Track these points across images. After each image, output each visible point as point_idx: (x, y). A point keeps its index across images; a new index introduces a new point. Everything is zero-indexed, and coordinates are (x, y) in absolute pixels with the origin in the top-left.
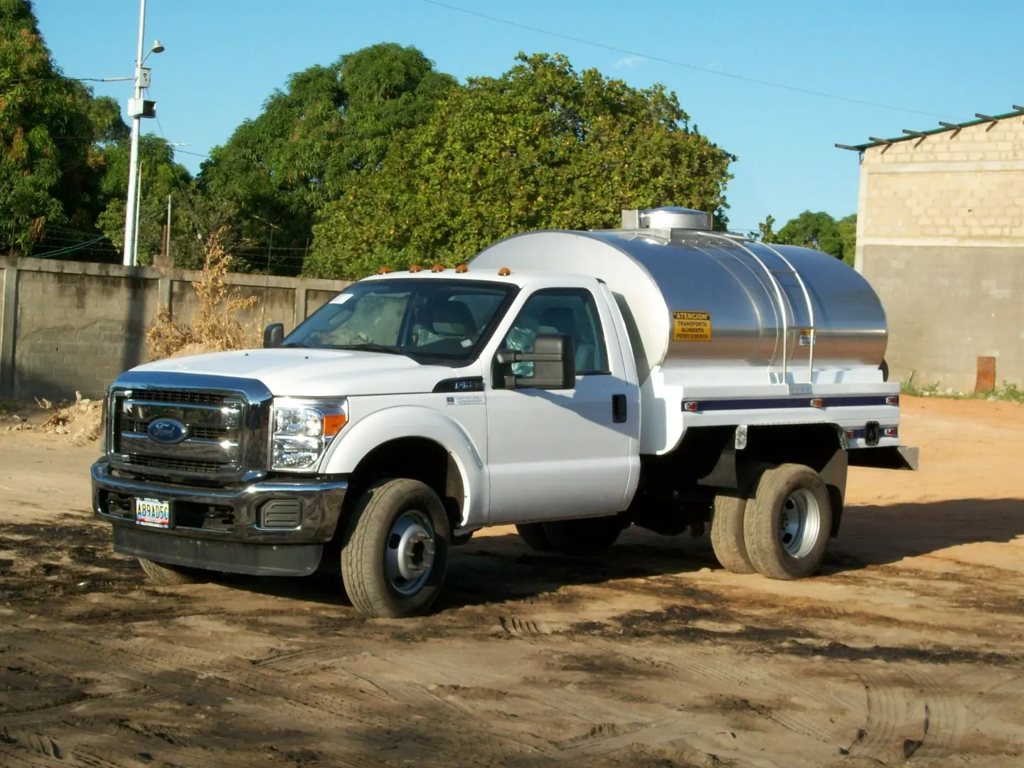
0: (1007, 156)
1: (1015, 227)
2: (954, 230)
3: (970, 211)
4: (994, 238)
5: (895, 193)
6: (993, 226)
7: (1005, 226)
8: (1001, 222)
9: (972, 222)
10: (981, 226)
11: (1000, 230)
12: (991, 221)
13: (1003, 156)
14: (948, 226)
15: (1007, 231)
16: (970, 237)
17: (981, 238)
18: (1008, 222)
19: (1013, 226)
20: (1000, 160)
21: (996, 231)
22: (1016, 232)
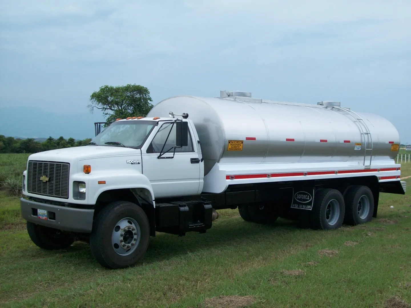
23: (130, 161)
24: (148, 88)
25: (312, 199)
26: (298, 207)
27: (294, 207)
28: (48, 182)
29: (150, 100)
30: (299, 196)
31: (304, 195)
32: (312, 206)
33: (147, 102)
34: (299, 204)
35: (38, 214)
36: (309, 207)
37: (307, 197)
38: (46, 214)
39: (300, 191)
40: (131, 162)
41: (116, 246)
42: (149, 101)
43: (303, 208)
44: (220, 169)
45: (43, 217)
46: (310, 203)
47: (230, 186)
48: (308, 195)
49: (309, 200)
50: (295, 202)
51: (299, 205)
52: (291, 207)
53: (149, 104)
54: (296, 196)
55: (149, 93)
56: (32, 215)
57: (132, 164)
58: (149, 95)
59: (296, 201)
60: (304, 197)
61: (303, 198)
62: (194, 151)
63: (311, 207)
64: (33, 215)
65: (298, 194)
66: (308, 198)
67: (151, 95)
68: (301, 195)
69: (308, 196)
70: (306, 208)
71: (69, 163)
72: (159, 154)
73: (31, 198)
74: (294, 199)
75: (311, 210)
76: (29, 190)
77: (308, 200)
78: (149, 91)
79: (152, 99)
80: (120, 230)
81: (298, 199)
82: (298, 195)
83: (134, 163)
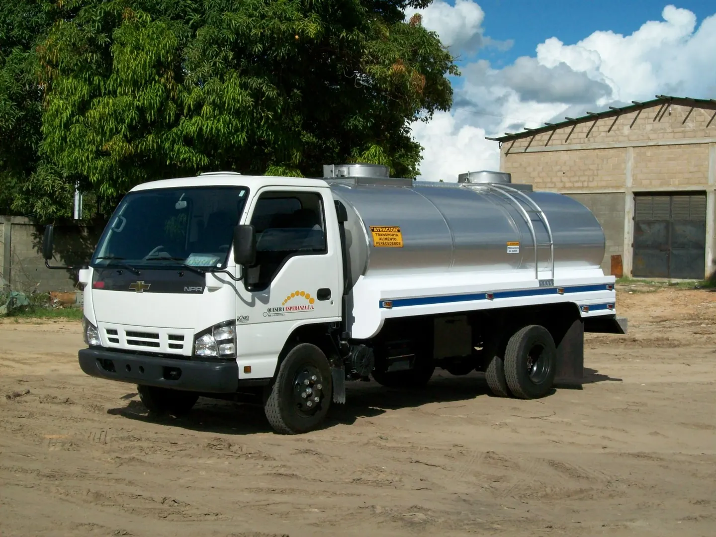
0: (584, 141)
1: (591, 181)
2: (555, 185)
3: (564, 173)
4: (578, 188)
5: (521, 165)
6: (577, 182)
7: (585, 181)
8: (582, 179)
9: (565, 179)
10: (570, 182)
11: (582, 184)
12: (576, 179)
13: (582, 142)
14: (552, 182)
15: (586, 184)
16: (564, 188)
17: (570, 188)
18: (585, 178)
19: (589, 181)
20: (580, 143)
21: (580, 184)
22: (591, 185)
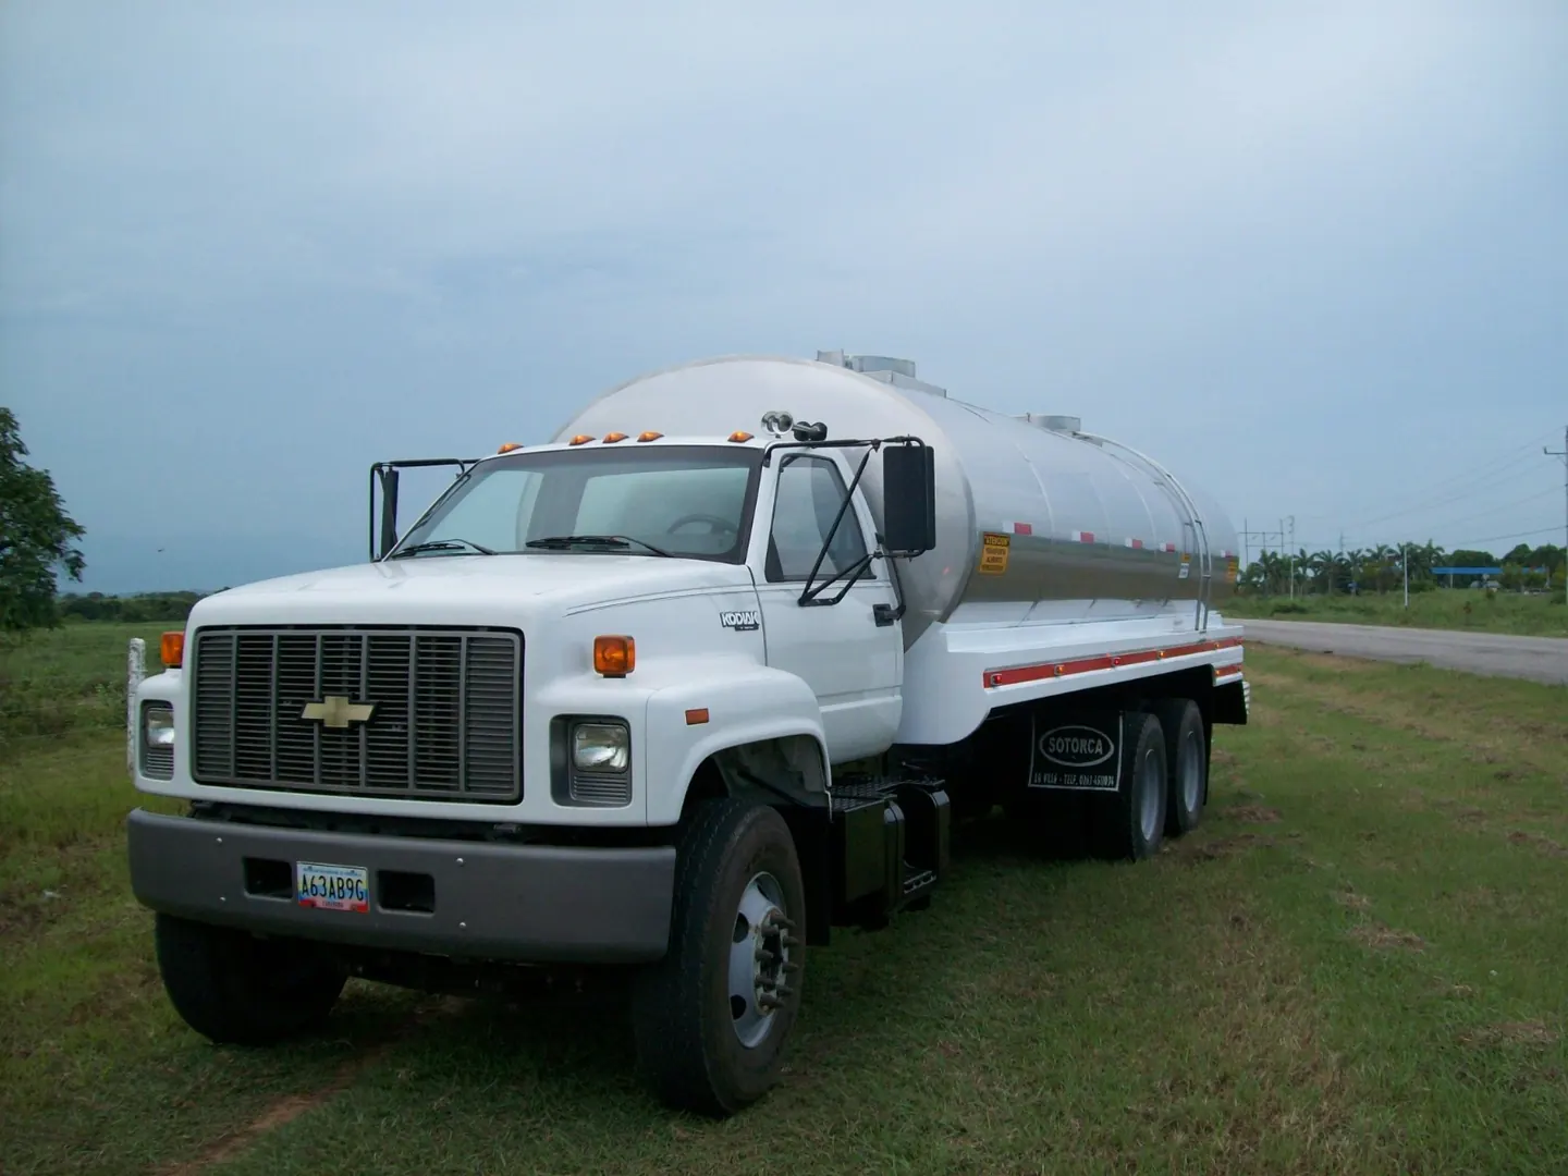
23: (730, 616)
24: (13, 412)
25: (1115, 750)
26: (1058, 783)
27: (1042, 783)
28: (362, 730)
29: (21, 452)
30: (1060, 745)
31: (1079, 738)
32: (1118, 777)
33: (11, 457)
34: (1061, 772)
35: (300, 887)
36: (1106, 779)
37: (1094, 746)
38: (363, 887)
39: (1060, 725)
40: (734, 623)
41: (739, 1005)
42: (16, 454)
43: (1079, 785)
44: (953, 648)
45: (338, 900)
46: (1107, 770)
47: (995, 711)
48: (1096, 737)
49: (1101, 756)
50: (1044, 767)
51: (1061, 776)
52: (1030, 785)
53: (17, 462)
54: (1047, 746)
55: (15, 427)
56: (246, 894)
57: (737, 628)
58: (16, 432)
59: (1046, 759)
60: (1083, 746)
61: (1075, 751)
62: (875, 578)
63: (1115, 780)
64: (252, 891)
65: (1056, 735)
66: (1099, 750)
67: (23, 435)
68: (1068, 740)
69: (1100, 742)
70: (1093, 785)
71: (518, 632)
72: (803, 586)
73: (216, 810)
74: (1039, 756)
75: (1116, 789)
76: (201, 772)
77: (1098, 756)
78: (16, 419)
79: (28, 446)
80: (751, 932)
81: (1056, 755)
82: (1053, 739)
83: (743, 625)
